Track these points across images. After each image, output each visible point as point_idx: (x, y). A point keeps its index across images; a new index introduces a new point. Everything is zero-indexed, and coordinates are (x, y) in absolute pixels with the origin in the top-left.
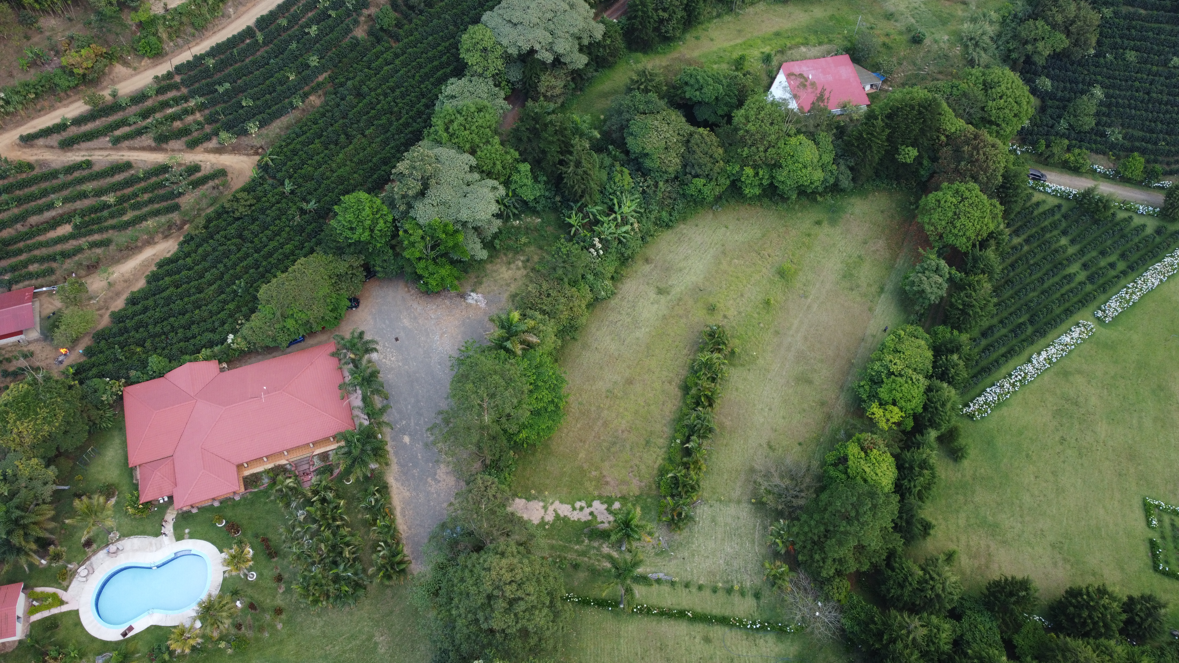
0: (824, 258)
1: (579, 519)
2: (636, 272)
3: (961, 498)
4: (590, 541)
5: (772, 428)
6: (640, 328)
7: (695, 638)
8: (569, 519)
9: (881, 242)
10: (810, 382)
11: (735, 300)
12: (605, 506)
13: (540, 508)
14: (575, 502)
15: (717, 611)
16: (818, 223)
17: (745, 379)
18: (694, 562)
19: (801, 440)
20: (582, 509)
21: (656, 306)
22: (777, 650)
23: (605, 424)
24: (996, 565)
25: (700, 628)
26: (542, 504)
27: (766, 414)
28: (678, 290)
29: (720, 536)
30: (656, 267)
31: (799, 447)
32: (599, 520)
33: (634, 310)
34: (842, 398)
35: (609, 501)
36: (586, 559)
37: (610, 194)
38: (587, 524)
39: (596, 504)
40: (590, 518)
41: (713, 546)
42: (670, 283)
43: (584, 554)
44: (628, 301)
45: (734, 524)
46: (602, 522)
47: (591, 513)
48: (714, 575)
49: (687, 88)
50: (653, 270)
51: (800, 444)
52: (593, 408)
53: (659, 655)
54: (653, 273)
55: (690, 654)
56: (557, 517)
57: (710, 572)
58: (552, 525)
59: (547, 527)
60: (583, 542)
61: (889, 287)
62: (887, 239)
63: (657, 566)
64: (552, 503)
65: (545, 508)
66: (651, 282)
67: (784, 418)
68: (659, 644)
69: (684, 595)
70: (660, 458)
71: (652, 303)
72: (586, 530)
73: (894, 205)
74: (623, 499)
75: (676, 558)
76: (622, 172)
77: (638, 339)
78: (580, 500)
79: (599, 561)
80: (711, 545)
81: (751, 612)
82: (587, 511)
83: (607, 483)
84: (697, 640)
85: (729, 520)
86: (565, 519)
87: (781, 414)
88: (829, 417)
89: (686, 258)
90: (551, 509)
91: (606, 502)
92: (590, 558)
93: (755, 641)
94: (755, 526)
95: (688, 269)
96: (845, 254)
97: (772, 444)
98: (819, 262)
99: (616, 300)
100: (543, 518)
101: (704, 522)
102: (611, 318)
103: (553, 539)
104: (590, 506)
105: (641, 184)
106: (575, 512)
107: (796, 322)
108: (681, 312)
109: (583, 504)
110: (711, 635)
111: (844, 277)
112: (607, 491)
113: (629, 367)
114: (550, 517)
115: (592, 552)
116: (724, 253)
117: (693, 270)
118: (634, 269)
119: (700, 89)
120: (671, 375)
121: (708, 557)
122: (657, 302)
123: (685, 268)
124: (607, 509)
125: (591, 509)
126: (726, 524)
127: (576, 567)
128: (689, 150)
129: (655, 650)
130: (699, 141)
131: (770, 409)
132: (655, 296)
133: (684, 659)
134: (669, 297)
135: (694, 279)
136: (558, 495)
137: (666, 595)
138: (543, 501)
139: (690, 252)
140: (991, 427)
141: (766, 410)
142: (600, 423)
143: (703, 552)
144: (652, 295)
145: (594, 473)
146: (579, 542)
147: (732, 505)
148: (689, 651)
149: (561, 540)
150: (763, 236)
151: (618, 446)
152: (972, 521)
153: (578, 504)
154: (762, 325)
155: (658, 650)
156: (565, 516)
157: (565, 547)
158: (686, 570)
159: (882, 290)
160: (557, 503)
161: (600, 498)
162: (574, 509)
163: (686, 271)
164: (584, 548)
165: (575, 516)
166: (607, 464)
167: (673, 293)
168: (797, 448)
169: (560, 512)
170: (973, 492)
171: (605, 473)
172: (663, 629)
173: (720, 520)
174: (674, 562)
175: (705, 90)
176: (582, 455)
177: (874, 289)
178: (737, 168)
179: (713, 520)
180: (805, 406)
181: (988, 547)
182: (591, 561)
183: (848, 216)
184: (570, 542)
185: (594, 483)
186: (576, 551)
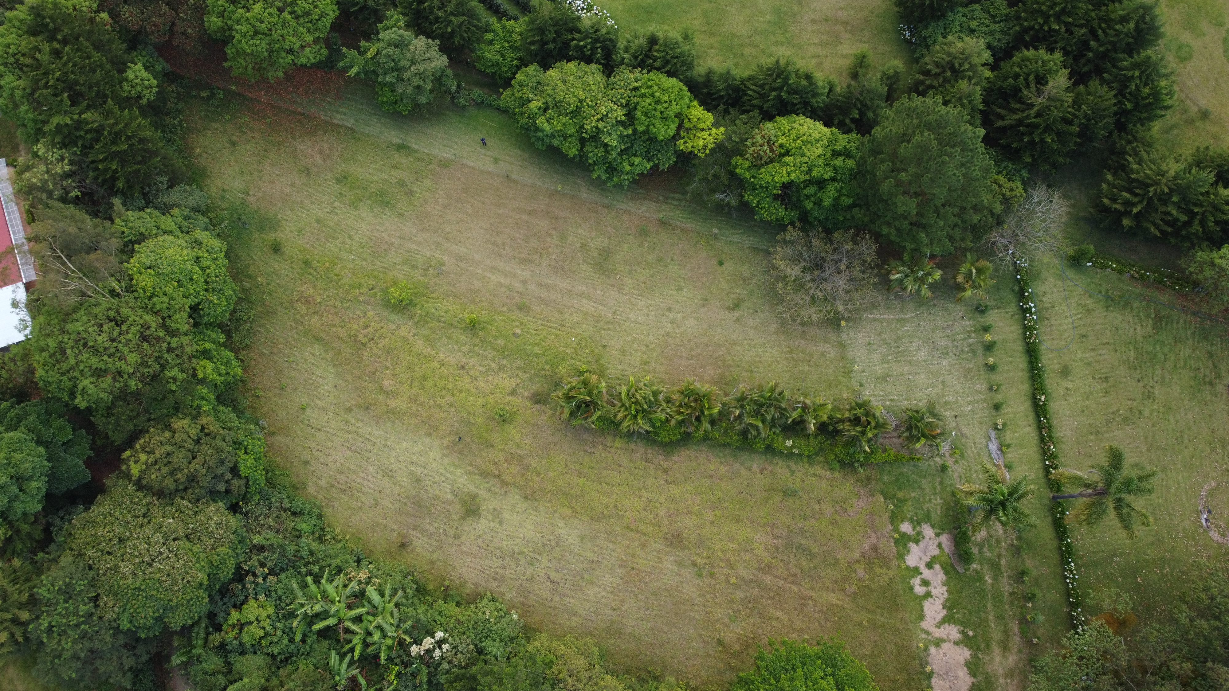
0: (350, 237)
1: (944, 584)
2: (432, 563)
3: (747, 51)
4: (974, 561)
5: (703, 306)
6: (558, 537)
7: (1067, 389)
8: (947, 600)
9: (299, 147)
10: (606, 254)
11: (474, 379)
12: (912, 545)
13: (941, 651)
14: (917, 597)
15: (1021, 362)
16: (276, 249)
17: (623, 352)
18: (957, 402)
19: (714, 262)
20: (925, 583)
21: (506, 515)
22: (1052, 280)
23: (766, 569)
24: (840, 13)
25: (1052, 381)
26: (933, 650)
27: (680, 316)
28: (463, 480)
29: (906, 368)
30: (415, 528)
31: (726, 264)
32: (936, 552)
33: (521, 553)
34: (623, 206)
35: (903, 541)
36: (1003, 561)
37: (291, 641)
38: (949, 570)
39: (912, 560)
40: (937, 567)
41: (923, 376)
42: (449, 496)
43: (995, 567)
44: (503, 567)
45: (881, 349)
46: (940, 546)
47: (929, 566)
48: (968, 371)
49: (19, 508)
50: (423, 531)
51: (721, 263)
52: (739, 595)
53: (1107, 435)
54: (432, 529)
55: (1091, 393)
56: (948, 619)
57: (965, 377)
58: (965, 625)
59: (971, 633)
60: (976, 571)
61: (393, 136)
62: (294, 138)
63: (979, 455)
64: (927, 633)
65: (938, 643)
66: (452, 532)
67: (680, 289)
68: (1092, 437)
69: (1010, 410)
70: (812, 471)
71: (501, 523)
72: (960, 570)
73: (217, 125)
74: (895, 518)
75: (957, 428)
76: (241, 626)
77: (582, 538)
78: (911, 588)
79: (998, 542)
80: (922, 379)
81: (1008, 316)
82: (927, 574)
83: (875, 549)
84: (1070, 385)
85: (876, 357)
86: (950, 606)
87: (675, 293)
88: (664, 223)
89: (388, 473)
90: (938, 633)
91: (905, 546)
92: (999, 556)
93: (1047, 309)
94: (875, 320)
95: (413, 468)
96: (337, 204)
97: (730, 303)
98: (361, 246)
99: (503, 589)
100: (956, 643)
101: (890, 393)
102: (546, 594)
103: (987, 620)
104: (916, 571)
105: (260, 580)
106: (934, 592)
107: (495, 278)
108: (515, 469)
109: (916, 582)
110: (1057, 367)
111: (387, 204)
112: (889, 547)
113: (644, 545)
114: (953, 632)
115: (988, 554)
116: (367, 408)
117: (415, 458)
118: (426, 567)
119: (20, 480)
120: (652, 471)
121: (943, 382)
122: (497, 514)
123: (412, 473)
124: (917, 542)
125: (922, 567)
126: (884, 361)
127: (1021, 575)
128: (182, 490)
129: (1101, 440)
130: (165, 470)
131: (670, 310)
132: (483, 521)
133: (1102, 400)
134: (483, 494)
135: (434, 454)
136: (911, 626)
137: (1017, 435)
138: (926, 649)
139: (372, 469)
140: (620, 7)
141: (671, 315)
142: (768, 579)
143: (937, 390)
144: (483, 524)
145: (861, 573)
146: (979, 577)
147: (850, 354)
148: (1088, 396)
149: (985, 606)
150: (319, 339)
151: (804, 542)
152: (780, 38)
153: (919, 590)
154: (518, 331)
155: (1100, 436)
156: (944, 607)
157: (993, 598)
158: (972, 411)
159: (401, 147)
160: (924, 625)
161: (901, 557)
162: (928, 595)
163: (419, 471)
164: (986, 567)
165: (940, 591)
166: (841, 555)
167: (472, 488)
168: (729, 266)
169: (939, 617)
170: (734, 35)
171: (857, 555)
172: (1068, 433)
173: (879, 370)
174: (965, 430)
175: (26, 468)
176: (833, 598)
177: (403, 159)
178: (203, 390)
179: (883, 379)
180: (651, 258)
181: (813, 21)
182: (1004, 553)
183: (251, 199)
184: (984, 591)
185: (878, 571)
186: (995, 578)
